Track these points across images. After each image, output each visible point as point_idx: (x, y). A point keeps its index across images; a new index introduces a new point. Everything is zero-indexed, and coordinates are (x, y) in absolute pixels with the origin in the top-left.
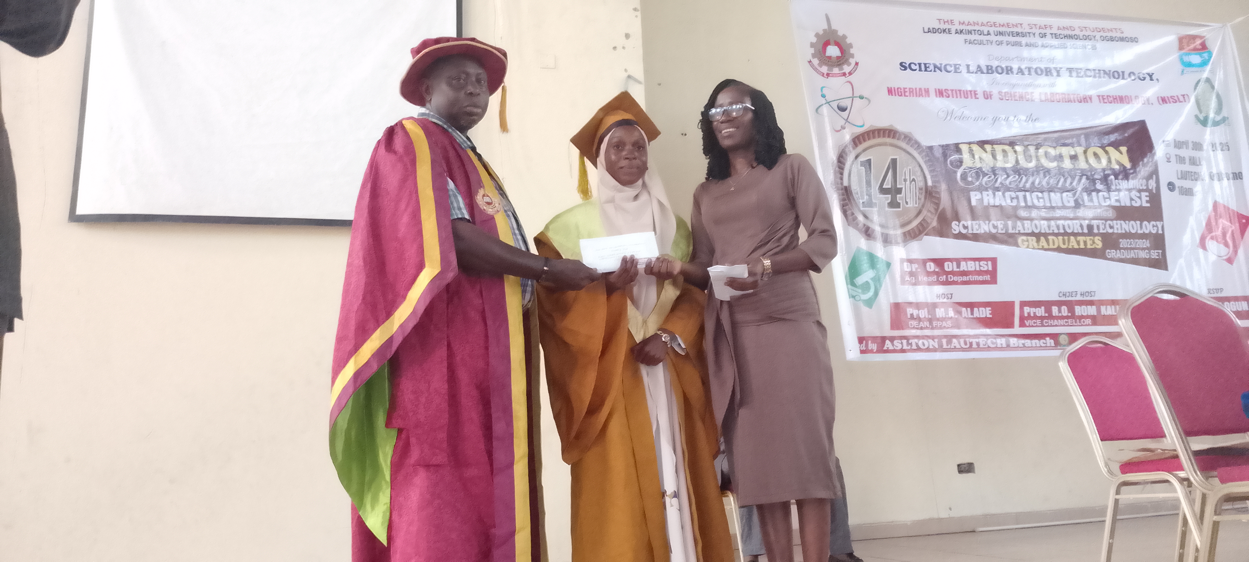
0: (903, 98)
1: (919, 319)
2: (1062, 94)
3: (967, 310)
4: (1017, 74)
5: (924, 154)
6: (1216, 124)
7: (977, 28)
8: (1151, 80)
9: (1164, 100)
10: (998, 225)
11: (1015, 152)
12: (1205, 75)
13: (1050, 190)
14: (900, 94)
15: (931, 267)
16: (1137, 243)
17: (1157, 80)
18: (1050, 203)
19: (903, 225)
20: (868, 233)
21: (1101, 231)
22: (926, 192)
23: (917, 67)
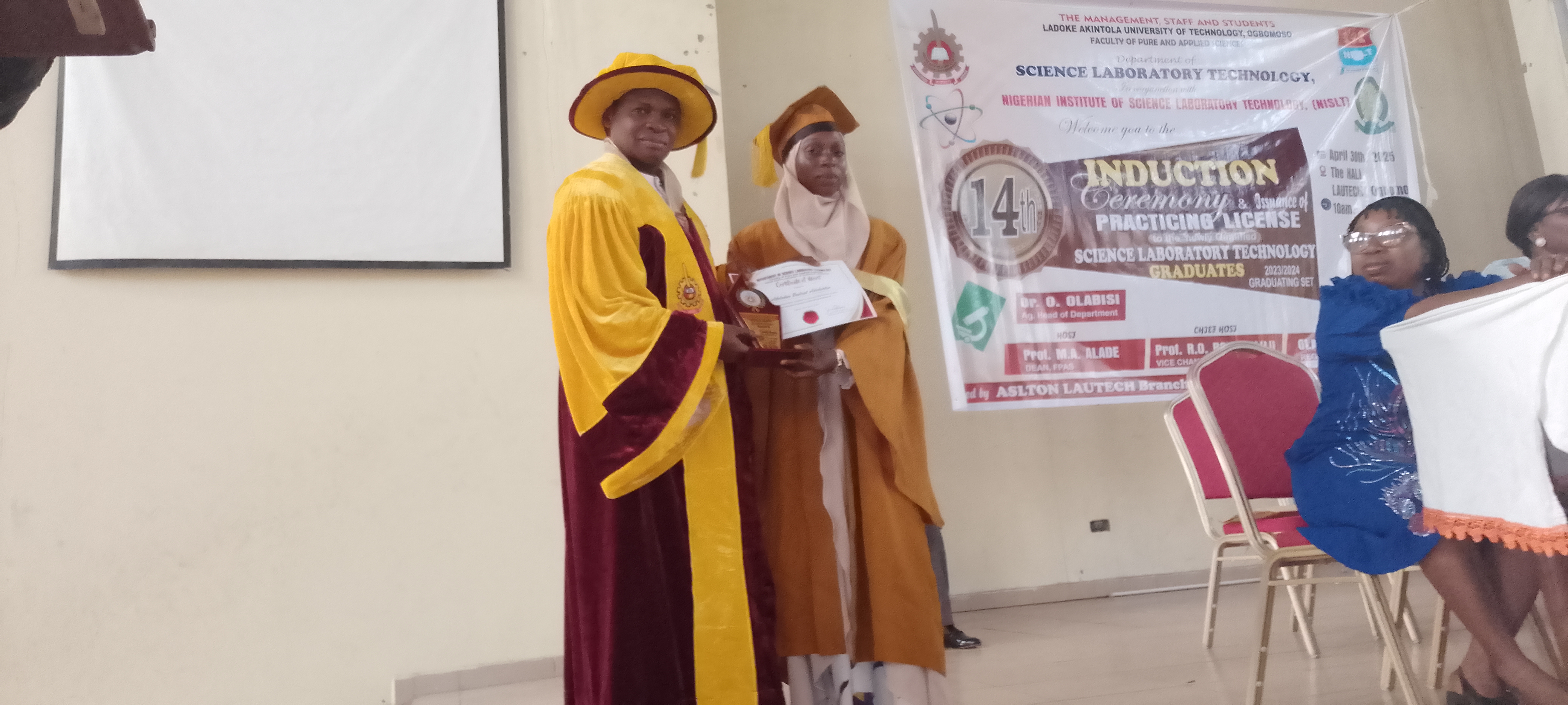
0: (1020, 108)
1: (1038, 362)
2: (1202, 100)
3: (1091, 351)
4: (1151, 77)
5: (1044, 172)
6: (1378, 130)
7: (1105, 24)
8: (1306, 80)
9: (1320, 104)
10: (1126, 253)
11: (1148, 168)
12: (1367, 74)
13: (1185, 212)
14: (1017, 103)
15: (1051, 302)
16: (1284, 269)
17: (1313, 80)
18: (1187, 226)
19: (1019, 255)
20: (980, 265)
21: (1244, 257)
22: (1046, 216)
23: (1037, 71)
